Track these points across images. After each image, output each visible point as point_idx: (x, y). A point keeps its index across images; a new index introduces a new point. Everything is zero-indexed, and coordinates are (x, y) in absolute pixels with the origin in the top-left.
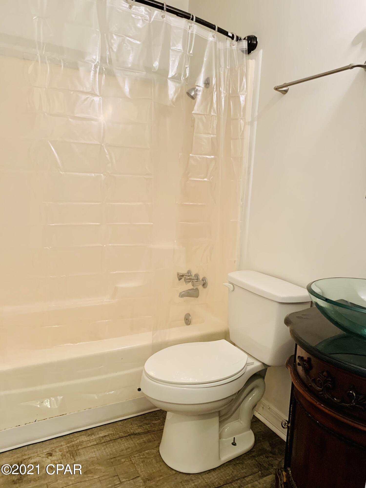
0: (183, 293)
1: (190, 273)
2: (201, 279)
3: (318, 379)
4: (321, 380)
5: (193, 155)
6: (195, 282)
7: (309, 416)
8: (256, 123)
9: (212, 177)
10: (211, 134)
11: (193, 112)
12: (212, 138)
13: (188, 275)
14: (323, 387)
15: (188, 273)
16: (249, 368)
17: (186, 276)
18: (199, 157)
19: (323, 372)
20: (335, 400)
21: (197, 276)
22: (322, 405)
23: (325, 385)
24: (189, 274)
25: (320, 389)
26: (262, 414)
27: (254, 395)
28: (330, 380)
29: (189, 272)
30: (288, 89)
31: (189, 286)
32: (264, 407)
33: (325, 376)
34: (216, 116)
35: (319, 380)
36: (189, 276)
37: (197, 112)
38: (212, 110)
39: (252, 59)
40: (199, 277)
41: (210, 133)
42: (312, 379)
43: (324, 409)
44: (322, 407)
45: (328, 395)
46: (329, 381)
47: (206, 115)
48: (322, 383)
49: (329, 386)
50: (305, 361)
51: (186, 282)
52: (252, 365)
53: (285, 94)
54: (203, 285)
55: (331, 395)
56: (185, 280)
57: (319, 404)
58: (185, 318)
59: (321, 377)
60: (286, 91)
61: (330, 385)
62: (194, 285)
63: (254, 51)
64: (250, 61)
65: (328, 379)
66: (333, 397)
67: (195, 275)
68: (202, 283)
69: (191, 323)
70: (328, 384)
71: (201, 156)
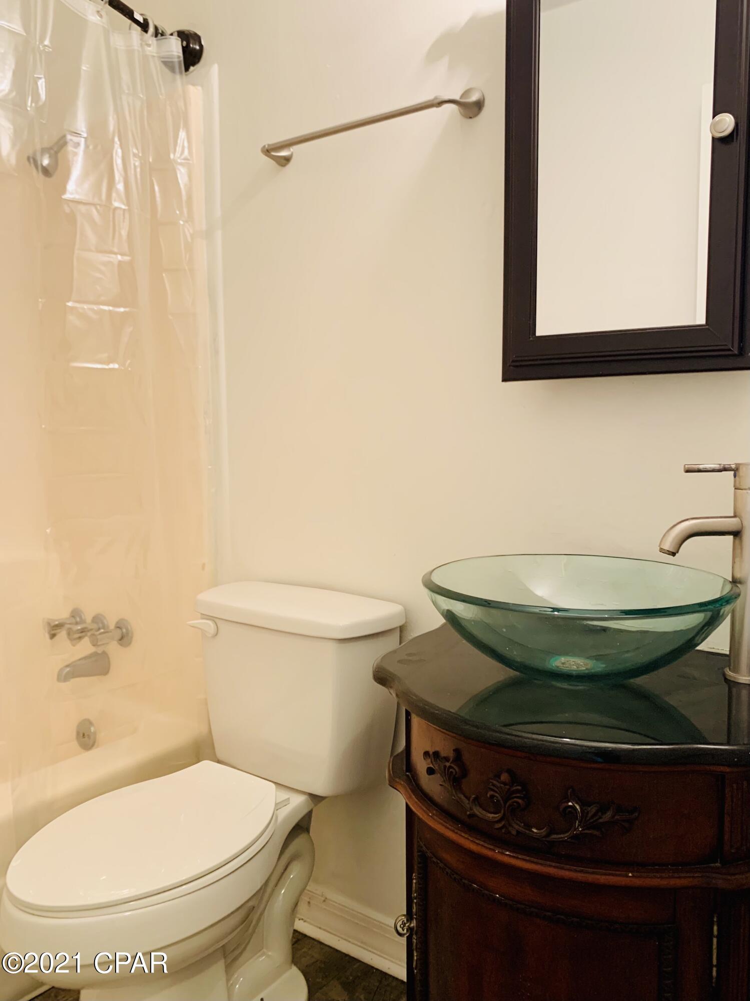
0: (68, 669)
1: (81, 617)
2: (112, 626)
3: (488, 795)
4: (497, 795)
5: (77, 305)
6: (101, 634)
7: (474, 889)
8: (219, 234)
9: (129, 361)
10: (116, 254)
11: (64, 197)
12: (120, 262)
13: (73, 620)
14: (502, 812)
15: (73, 616)
16: (283, 813)
17: (70, 624)
18: (93, 310)
19: (498, 776)
20: (536, 833)
21: (97, 619)
22: (507, 853)
23: (508, 804)
24: (78, 619)
25: (496, 817)
26: (308, 920)
27: (292, 876)
28: (519, 788)
29: (76, 614)
30: (292, 155)
31: (85, 648)
32: (311, 902)
33: (505, 784)
34: (124, 210)
35: (492, 797)
36: (77, 623)
37: (77, 197)
38: (114, 195)
39: (194, 85)
40: (106, 623)
41: (115, 250)
42: (471, 799)
43: (513, 862)
44: (506, 857)
45: (517, 824)
46: (517, 791)
47: (99, 205)
48: (502, 802)
49: (517, 803)
50: (447, 759)
51: (71, 640)
52: (286, 805)
53: (283, 165)
54: (122, 638)
55: (523, 824)
56: (69, 634)
57: (498, 852)
58: (78, 733)
59: (496, 789)
60: (287, 159)
61: (520, 801)
62: (99, 643)
63: (196, 67)
64: (191, 88)
65: (515, 788)
66: (529, 827)
67: (94, 618)
68: (118, 634)
69: (96, 744)
70: (515, 799)
71: (95, 307)
